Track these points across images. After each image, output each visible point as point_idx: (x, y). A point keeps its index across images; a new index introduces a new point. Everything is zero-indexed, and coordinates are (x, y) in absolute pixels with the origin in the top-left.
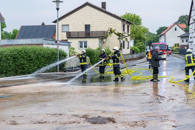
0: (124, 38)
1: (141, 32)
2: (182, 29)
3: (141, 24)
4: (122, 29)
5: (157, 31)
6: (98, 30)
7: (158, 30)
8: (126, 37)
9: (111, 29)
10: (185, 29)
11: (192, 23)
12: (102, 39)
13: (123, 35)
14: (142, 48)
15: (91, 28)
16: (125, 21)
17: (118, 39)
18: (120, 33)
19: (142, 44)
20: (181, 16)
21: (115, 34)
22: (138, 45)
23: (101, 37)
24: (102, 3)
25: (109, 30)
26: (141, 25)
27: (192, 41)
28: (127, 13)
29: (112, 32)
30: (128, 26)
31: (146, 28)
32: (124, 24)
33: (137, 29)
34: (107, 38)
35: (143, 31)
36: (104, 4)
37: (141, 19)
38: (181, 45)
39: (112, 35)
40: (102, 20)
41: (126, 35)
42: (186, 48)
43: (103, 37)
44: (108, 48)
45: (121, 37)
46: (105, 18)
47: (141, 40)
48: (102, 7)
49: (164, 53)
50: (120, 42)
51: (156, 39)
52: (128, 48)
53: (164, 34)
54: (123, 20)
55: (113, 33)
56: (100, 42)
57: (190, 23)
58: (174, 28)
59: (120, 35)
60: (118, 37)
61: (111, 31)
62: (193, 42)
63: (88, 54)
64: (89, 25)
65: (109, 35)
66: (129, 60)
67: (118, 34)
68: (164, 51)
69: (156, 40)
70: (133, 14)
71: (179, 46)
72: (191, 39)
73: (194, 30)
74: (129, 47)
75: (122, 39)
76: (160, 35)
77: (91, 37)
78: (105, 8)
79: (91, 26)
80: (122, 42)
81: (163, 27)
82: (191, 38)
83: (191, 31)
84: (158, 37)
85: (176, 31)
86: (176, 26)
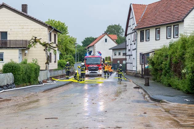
0: (52, 49)
1: (67, 43)
2: (113, 40)
3: (67, 33)
4: (48, 38)
5: (83, 43)
6: (18, 39)
7: (83, 41)
8: (54, 49)
9: (36, 38)
10: (116, 40)
11: (131, 34)
12: (23, 50)
13: (50, 46)
14: (71, 62)
15: (8, 36)
16: (52, 28)
17: (44, 50)
18: (47, 43)
19: (71, 57)
20: (110, 26)
21: (41, 44)
22: (66, 59)
23: (21, 48)
24: (23, 5)
25: (33, 39)
26: (67, 35)
27: (130, 54)
28: (50, 20)
29: (36, 42)
30: (55, 35)
31: (74, 38)
32: (51, 33)
33: (62, 39)
34: (29, 48)
35: (70, 42)
36: (25, 7)
37: (67, 27)
38: (113, 59)
39: (36, 46)
40: (23, 27)
41: (54, 45)
42: (119, 62)
43: (25, 47)
44: (36, 62)
45: (48, 48)
46: (27, 24)
47: (67, 52)
48: (23, 10)
49: (100, 67)
50: (47, 54)
51: (82, 51)
52: (55, 62)
53: (93, 46)
54: (50, 28)
55: (38, 43)
56: (20, 53)
57: (127, 34)
58: (103, 39)
59: (46, 45)
60: (45, 48)
61: (35, 40)
62: (132, 55)
63: (11, 69)
64: (6, 33)
65: (32, 45)
66: (59, 77)
67: (45, 45)
68: (99, 66)
69: (82, 53)
70: (57, 21)
71: (111, 60)
72: (130, 52)
73: (133, 41)
74: (56, 60)
75: (49, 50)
76: (88, 46)
77: (9, 48)
78: (26, 12)
79: (8, 33)
80: (49, 54)
81: (89, 37)
82: (129, 50)
83: (129, 43)
84: (86, 49)
85: (106, 43)
86: (106, 37)
